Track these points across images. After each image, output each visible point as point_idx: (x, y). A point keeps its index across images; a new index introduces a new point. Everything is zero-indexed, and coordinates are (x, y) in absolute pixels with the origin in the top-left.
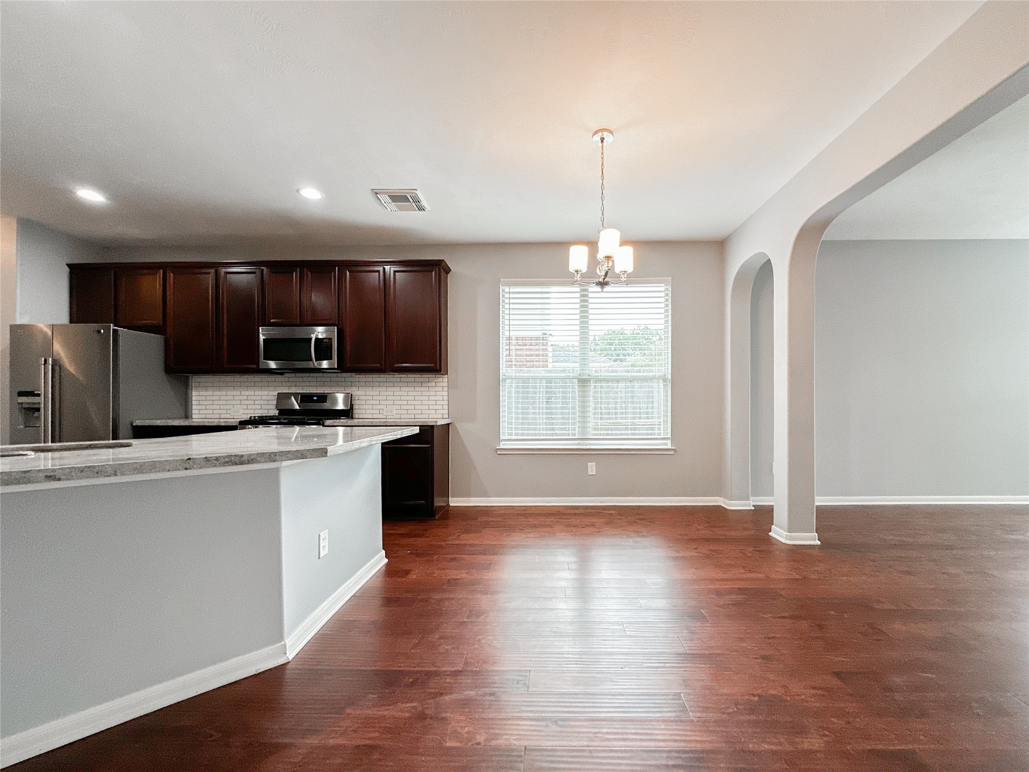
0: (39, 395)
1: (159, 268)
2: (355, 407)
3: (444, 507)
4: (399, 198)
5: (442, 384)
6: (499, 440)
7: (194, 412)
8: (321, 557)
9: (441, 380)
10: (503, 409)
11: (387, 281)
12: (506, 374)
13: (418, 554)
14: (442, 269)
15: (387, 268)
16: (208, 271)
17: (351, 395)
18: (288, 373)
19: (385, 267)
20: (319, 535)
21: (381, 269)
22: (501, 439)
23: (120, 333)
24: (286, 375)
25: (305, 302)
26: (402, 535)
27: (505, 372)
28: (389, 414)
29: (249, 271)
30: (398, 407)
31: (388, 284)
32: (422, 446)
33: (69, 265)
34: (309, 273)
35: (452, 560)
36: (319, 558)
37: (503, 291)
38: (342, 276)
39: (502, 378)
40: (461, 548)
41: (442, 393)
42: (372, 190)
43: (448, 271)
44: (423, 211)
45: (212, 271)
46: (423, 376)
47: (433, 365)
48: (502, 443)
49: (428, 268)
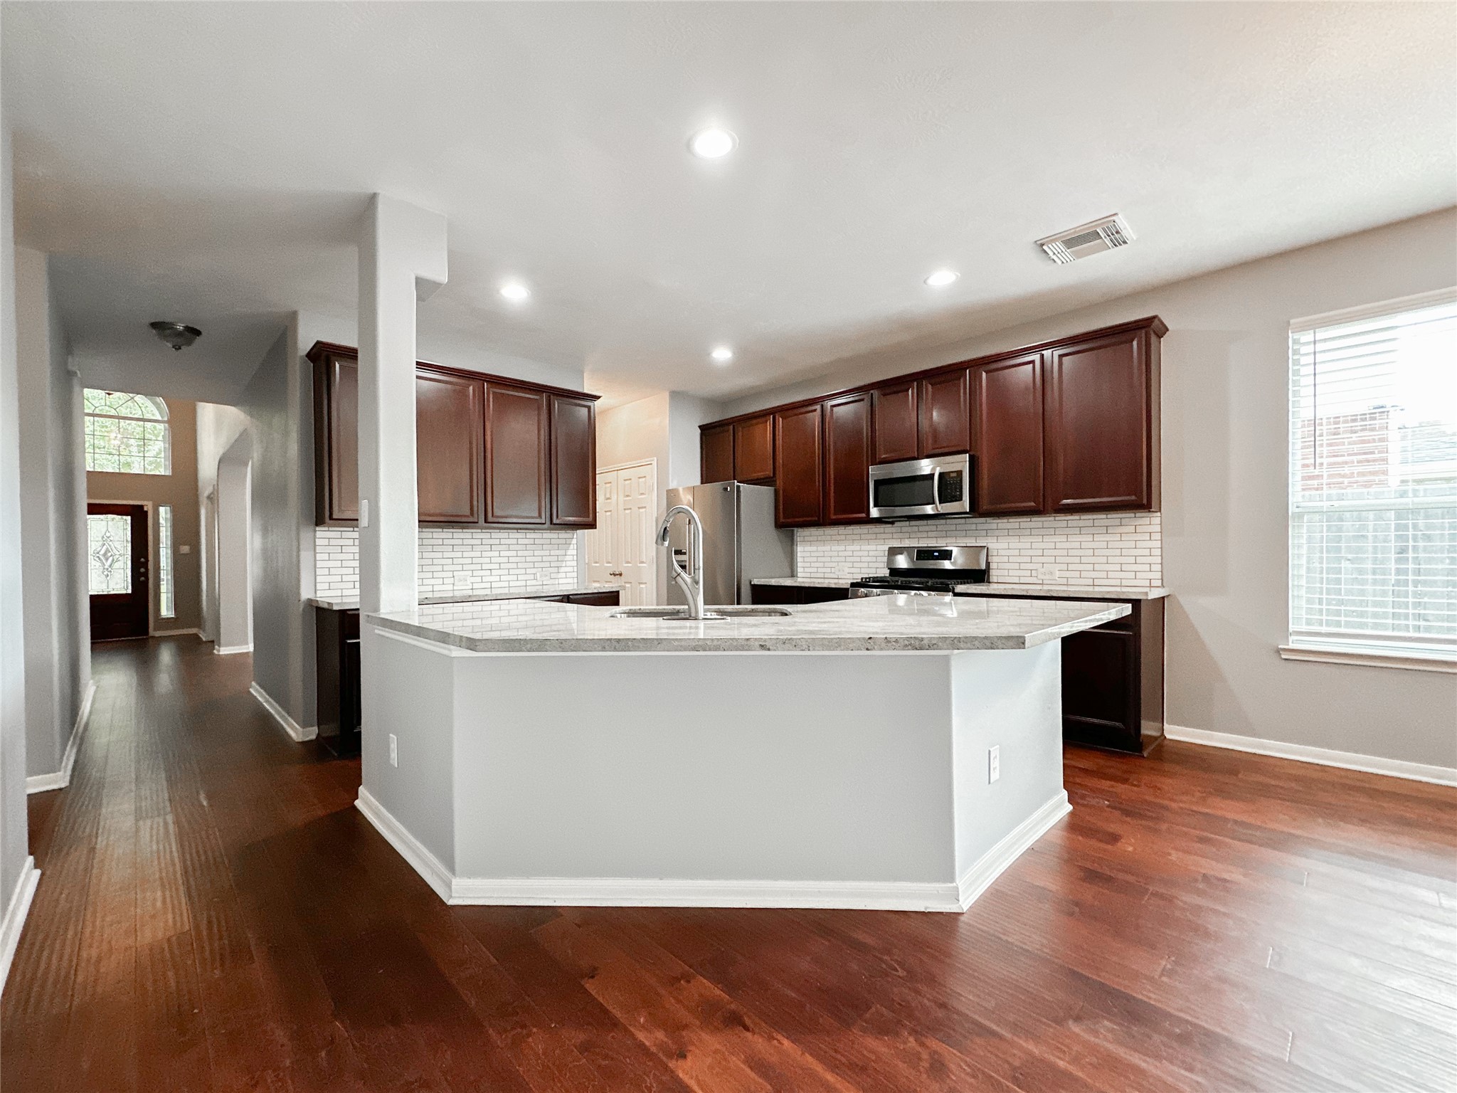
0: (685, 553)
1: (770, 414)
2: (993, 566)
3: (1156, 738)
4: (1079, 240)
5: (1151, 529)
6: (1286, 633)
7: (799, 570)
8: (992, 781)
9: (1147, 521)
10: (1296, 573)
11: (1048, 374)
12: (1302, 504)
13: (1129, 811)
14: (1152, 333)
15: (1047, 353)
16: (813, 408)
17: (988, 548)
18: (900, 521)
19: (1043, 352)
20: (990, 751)
21: (1036, 357)
22: (1291, 630)
23: (741, 489)
24: (897, 524)
25: (924, 424)
26: (1085, 771)
27: (1301, 500)
28: (1047, 577)
29: (856, 398)
30: (1065, 567)
31: (1049, 378)
32: (1116, 632)
33: (700, 427)
34: (930, 387)
35: (1202, 840)
36: (989, 783)
37: (1296, 342)
38: (975, 379)
39: (1293, 513)
40: (1215, 823)
41: (1150, 544)
42: (1036, 242)
43: (1162, 331)
44: (1124, 246)
45: (818, 407)
46: (1109, 516)
47: (1133, 498)
48: (1291, 638)
49: (1123, 337)
